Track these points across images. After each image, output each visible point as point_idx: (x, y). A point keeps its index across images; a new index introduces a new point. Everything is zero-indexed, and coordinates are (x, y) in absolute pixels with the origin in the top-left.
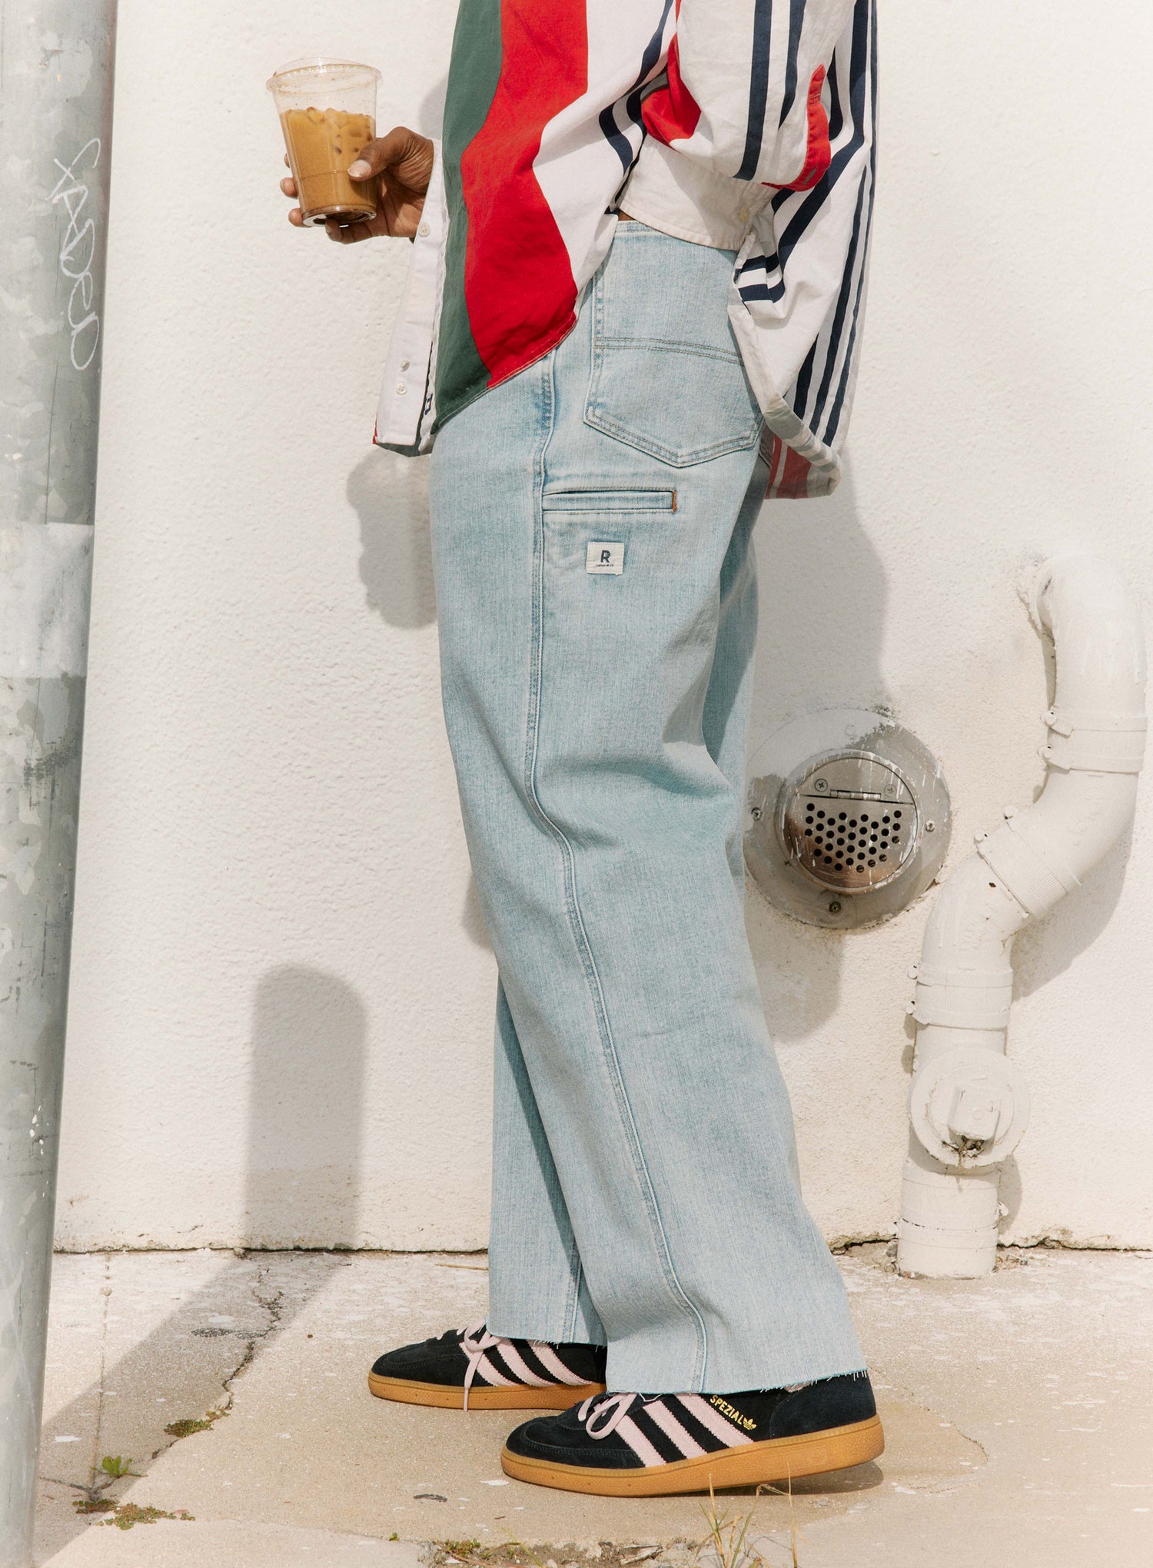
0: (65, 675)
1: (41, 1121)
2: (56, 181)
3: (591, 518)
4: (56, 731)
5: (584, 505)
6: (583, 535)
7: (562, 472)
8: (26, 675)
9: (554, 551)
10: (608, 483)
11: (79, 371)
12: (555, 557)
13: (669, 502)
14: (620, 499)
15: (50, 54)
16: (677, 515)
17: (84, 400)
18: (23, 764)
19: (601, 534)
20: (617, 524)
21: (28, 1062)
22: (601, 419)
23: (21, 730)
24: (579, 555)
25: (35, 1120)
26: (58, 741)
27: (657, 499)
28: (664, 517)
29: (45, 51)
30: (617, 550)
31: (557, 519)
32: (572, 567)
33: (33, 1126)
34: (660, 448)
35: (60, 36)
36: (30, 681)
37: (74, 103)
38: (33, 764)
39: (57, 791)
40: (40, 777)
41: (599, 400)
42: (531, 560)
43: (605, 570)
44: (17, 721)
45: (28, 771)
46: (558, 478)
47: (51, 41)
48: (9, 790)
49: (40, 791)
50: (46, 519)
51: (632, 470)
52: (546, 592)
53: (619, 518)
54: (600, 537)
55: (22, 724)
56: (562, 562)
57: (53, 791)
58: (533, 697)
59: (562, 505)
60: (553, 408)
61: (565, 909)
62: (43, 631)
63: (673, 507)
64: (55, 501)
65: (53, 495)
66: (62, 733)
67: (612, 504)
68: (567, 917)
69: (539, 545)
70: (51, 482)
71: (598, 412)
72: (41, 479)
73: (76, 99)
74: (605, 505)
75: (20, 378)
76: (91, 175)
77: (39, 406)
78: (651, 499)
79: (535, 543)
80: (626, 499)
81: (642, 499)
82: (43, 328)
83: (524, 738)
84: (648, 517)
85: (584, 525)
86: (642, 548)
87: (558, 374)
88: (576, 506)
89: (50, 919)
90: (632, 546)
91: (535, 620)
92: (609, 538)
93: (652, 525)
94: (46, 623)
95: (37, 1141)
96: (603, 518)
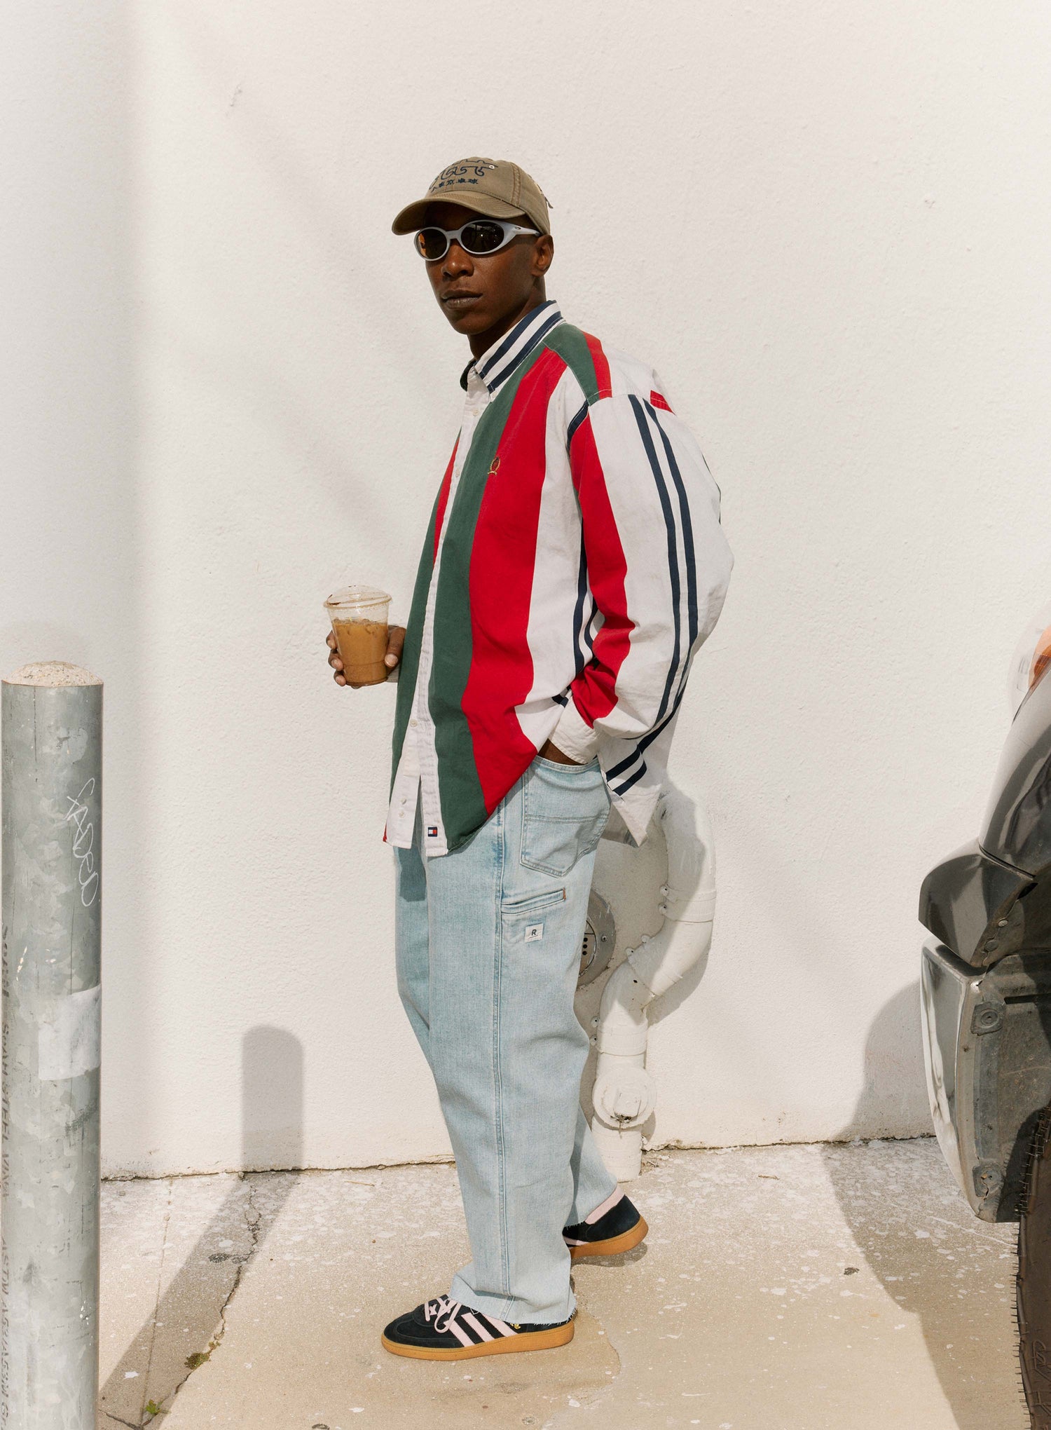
0: (87, 1072)
1: (86, 1308)
2: (69, 808)
3: (528, 915)
4: (82, 1104)
5: (524, 909)
6: (524, 923)
7: (512, 893)
8: (64, 1078)
9: (508, 935)
10: (535, 893)
11: (86, 907)
12: (508, 938)
13: (562, 896)
14: (540, 900)
15: (61, 740)
16: (567, 901)
17: (91, 922)
18: (65, 1125)
19: (533, 921)
20: (540, 914)
21: (76, 1280)
22: (529, 861)
23: (62, 1107)
24: (522, 934)
25: (82, 1309)
26: (85, 1108)
27: (557, 896)
28: (561, 904)
29: (59, 739)
30: (539, 928)
31: (509, 918)
32: (517, 942)
33: (82, 1313)
34: (554, 870)
35: (68, 729)
36: (66, 1080)
37: (78, 764)
38: (70, 1124)
39: (85, 1134)
40: (75, 1129)
41: (527, 851)
42: (494, 937)
43: (534, 939)
44: (60, 1103)
45: (68, 1128)
46: (510, 896)
47: (62, 733)
48: (57, 1141)
49: (76, 1137)
50: (71, 992)
51: (544, 884)
52: (503, 955)
53: (541, 911)
54: (532, 923)
55: (63, 1105)
56: (513, 940)
57: (83, 1135)
58: (496, 1007)
59: (512, 911)
60: (504, 852)
61: (495, 1123)
62: (72, 1052)
63: (564, 898)
64: (77, 981)
65: (75, 978)
66: (87, 1103)
67: (537, 905)
68: (495, 1127)
69: (499, 929)
70: (73, 971)
71: (527, 858)
72: (67, 971)
73: (78, 762)
74: (533, 906)
75: (52, 918)
76: (89, 800)
77: (65, 932)
78: (555, 897)
79: (497, 928)
80: (543, 900)
81: (551, 898)
82: (63, 889)
83: (492, 1028)
84: (554, 907)
85: (524, 919)
86: (552, 923)
87: (506, 834)
88: (520, 910)
89: (85, 1202)
90: (547, 924)
91: (496, 968)
92: (536, 922)
93: (556, 911)
94: (74, 1047)
95: (84, 1319)
96: (533, 913)
